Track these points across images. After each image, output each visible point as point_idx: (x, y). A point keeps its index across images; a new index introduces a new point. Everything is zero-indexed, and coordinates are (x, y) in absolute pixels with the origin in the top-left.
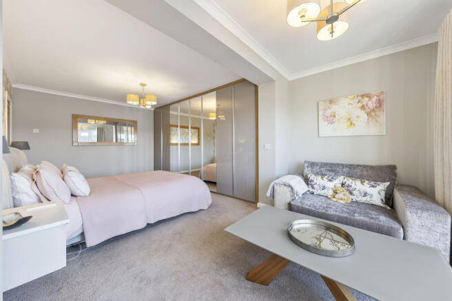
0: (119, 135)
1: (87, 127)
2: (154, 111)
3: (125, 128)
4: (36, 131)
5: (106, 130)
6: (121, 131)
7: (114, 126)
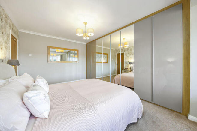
0: (69, 58)
1: (56, 55)
2: (87, 45)
3: (72, 55)
4: (30, 55)
5: (63, 56)
6: (70, 56)
7: (67, 54)
